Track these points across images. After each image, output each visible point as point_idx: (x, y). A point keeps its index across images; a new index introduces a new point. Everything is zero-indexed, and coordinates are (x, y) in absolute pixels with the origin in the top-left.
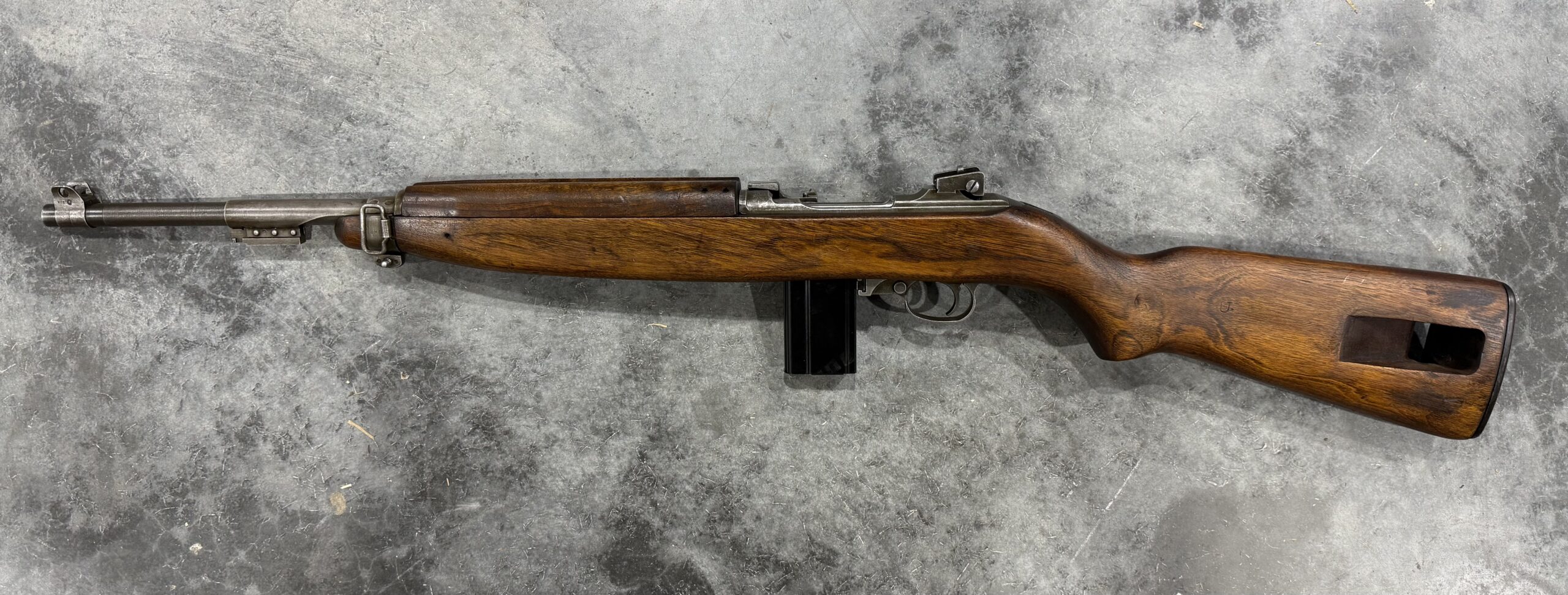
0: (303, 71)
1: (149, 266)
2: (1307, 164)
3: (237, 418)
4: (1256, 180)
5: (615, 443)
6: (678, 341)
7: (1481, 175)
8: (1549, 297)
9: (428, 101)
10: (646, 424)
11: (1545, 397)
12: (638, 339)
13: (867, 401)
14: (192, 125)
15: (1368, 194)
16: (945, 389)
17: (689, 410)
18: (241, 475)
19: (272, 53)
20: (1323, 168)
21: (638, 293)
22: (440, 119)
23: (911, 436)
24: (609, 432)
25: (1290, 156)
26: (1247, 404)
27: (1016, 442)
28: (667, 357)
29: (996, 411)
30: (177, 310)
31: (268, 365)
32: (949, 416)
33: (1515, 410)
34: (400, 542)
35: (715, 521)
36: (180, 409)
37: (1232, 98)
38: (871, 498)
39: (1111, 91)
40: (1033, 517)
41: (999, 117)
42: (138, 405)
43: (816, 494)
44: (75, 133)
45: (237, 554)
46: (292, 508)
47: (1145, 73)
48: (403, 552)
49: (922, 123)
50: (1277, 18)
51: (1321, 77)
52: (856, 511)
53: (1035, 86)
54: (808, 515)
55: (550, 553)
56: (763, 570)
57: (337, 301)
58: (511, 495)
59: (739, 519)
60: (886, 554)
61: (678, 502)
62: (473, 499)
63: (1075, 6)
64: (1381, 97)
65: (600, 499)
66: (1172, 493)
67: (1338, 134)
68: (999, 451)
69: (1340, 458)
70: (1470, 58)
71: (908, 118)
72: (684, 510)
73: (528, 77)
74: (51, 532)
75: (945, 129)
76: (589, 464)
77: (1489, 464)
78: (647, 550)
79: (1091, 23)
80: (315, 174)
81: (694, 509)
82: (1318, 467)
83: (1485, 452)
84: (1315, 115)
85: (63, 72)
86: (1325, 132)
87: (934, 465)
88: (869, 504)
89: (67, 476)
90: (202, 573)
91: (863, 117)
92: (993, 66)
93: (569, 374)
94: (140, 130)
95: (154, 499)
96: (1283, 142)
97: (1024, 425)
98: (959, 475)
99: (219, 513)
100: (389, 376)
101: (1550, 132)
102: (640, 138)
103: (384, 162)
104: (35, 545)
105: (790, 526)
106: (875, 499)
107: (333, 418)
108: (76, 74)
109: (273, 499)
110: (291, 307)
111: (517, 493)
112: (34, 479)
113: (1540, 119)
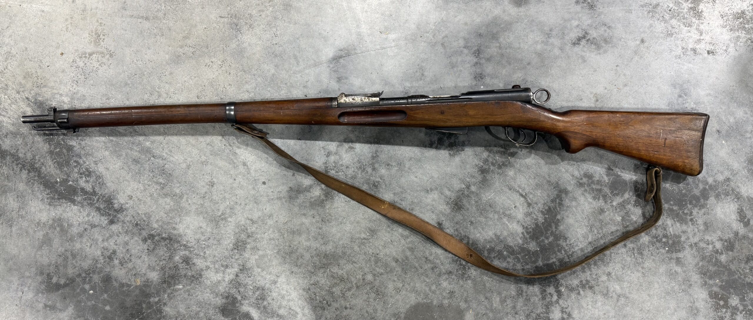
1: (85, 199)
2: (468, 196)
3: (108, 251)
4: (450, 200)
5: (228, 270)
6: (253, 238)
7: (529, 205)
8: (549, 249)
10: (239, 265)
11: (544, 283)
12: (240, 236)
13: (314, 263)
14: (103, 154)
15: (488, 208)
16: (340, 262)
17: (254, 262)
18: (108, 270)
20: (474, 198)
21: (241, 221)
22: (183, 159)
23: (327, 276)
24: (227, 267)
25: (463, 193)
26: (440, 275)
27: (361, 281)
28: (249, 243)
29: (356, 270)
30: (93, 214)
31: (120, 235)
32: (340, 271)
33: (533, 286)
34: (156, 296)
35: (259, 299)
36: (91, 247)
37: (445, 172)
39: (405, 166)
41: (367, 172)
42: (78, 244)
44: (66, 154)
45: (104, 295)
46: (123, 282)
48: (157, 299)
51: (476, 168)
53: (380, 163)
55: (204, 305)
57: (143, 216)
58: (193, 284)
59: (267, 299)
61: (247, 292)
62: (180, 285)
64: (497, 176)
65: (221, 289)
66: (411, 303)
67: (480, 187)
68: (356, 284)
69: (469, 297)
71: (337, 170)
72: (249, 295)
73: (213, 147)
74: (46, 283)
76: (219, 277)
77: (522, 304)
78: (235, 307)
80: (141, 174)
81: (252, 295)
82: (462, 299)
83: (521, 300)
84: (473, 180)
86: (476, 186)
87: (333, 287)
88: (311, 298)
89: (53, 265)
90: (93, 300)
93: (216, 246)
95: (79, 275)
96: (461, 188)
97: (365, 276)
98: (341, 291)
99: (100, 281)
100: (158, 242)
101: (556, 193)
103: (163, 172)
104: (41, 286)
105: (283, 303)
107: (138, 254)
109: (117, 279)
110: (129, 217)
111: (195, 284)
112: (43, 265)
113: (553, 188)
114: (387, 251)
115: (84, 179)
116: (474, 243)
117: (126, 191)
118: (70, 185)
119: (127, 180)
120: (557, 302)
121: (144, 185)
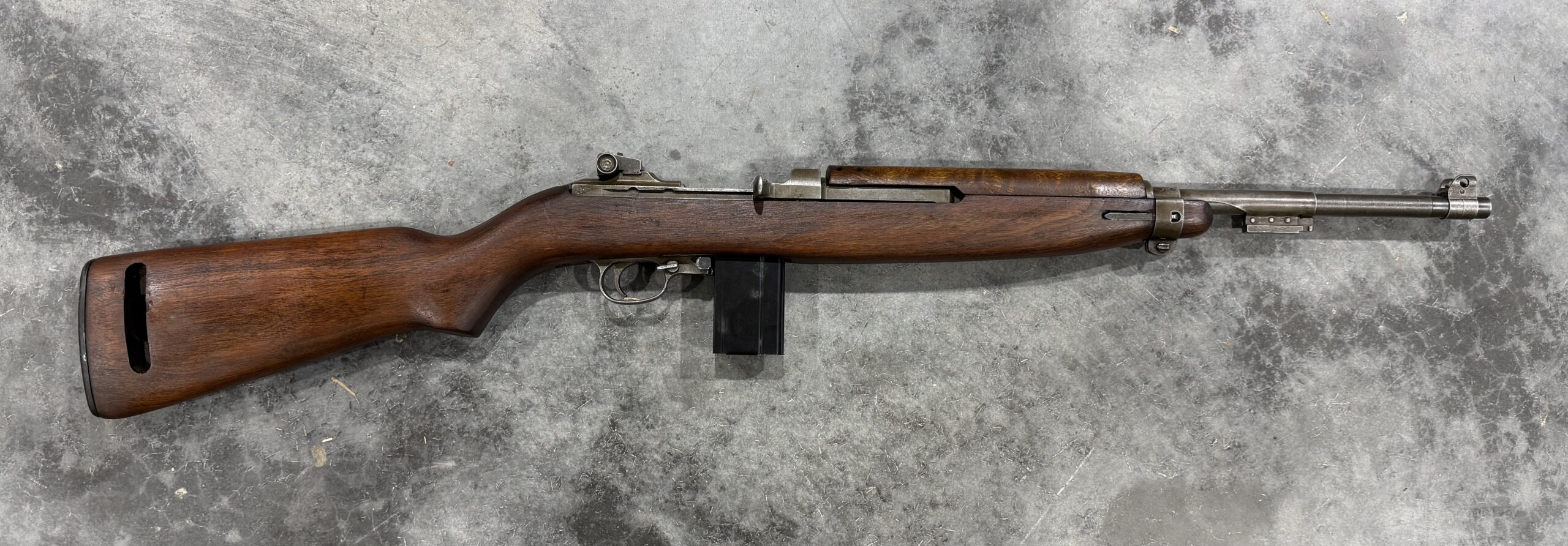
0: (301, 38)
1: (145, 220)
2: (1270, 170)
4: (1221, 184)
5: (587, 411)
6: (652, 315)
8: (1501, 310)
9: (419, 71)
10: (618, 394)
11: (1491, 407)
12: (614, 312)
13: (833, 381)
14: (191, 85)
16: (909, 373)
17: (661, 382)
18: (228, 424)
19: (271, 18)
20: (1288, 175)
22: (431, 89)
23: (874, 417)
24: (583, 399)
25: (1256, 162)
26: (1200, 400)
27: (974, 426)
28: (641, 330)
29: (957, 396)
32: (911, 399)
33: (1461, 418)
34: (377, 495)
35: (681, 489)
37: (1202, 103)
38: (832, 474)
39: (1084, 92)
40: (987, 499)
41: (974, 111)
43: (779, 468)
44: (78, 88)
45: (220, 500)
46: (275, 458)
47: (1119, 75)
48: (379, 505)
49: (899, 115)
50: (1251, 26)
51: (1291, 86)
52: (816, 486)
53: (1011, 83)
54: (770, 488)
55: (521, 512)
56: (724, 538)
58: (485, 455)
59: (704, 489)
60: (844, 528)
61: (646, 470)
62: (449, 458)
63: (1053, 6)
64: (1349, 108)
65: (570, 463)
66: (1122, 482)
67: (1305, 143)
68: (958, 434)
69: (1288, 456)
70: (1439, 73)
71: (885, 109)
72: (652, 478)
73: (518, 53)
74: (43, 471)
75: (921, 121)
76: (562, 429)
77: (1433, 469)
78: (614, 514)
79: (1069, 24)
80: (308, 138)
81: (662, 477)
82: (1266, 464)
83: (1429, 456)
84: (1283, 122)
85: (68, 29)
86: (1292, 139)
87: (894, 446)
88: (830, 480)
89: (60, 419)
90: (186, 517)
91: (842, 106)
92: (971, 61)
93: (547, 343)
94: (141, 88)
95: (143, 444)
96: (1250, 147)
97: (983, 410)
98: (918, 456)
99: (205, 460)
101: (1513, 150)
102: (624, 118)
103: (375, 129)
104: (27, 482)
105: (753, 498)
106: (836, 475)
108: (81, 31)
109: (256, 449)
111: (492, 454)
112: (29, 420)
113: (1503, 136)
114: (1043, 337)
115: (137, 159)
116: (1296, 305)
117: (266, 190)
118: (96, 178)
119: (267, 159)
120: (1528, 457)
121: (320, 170)
